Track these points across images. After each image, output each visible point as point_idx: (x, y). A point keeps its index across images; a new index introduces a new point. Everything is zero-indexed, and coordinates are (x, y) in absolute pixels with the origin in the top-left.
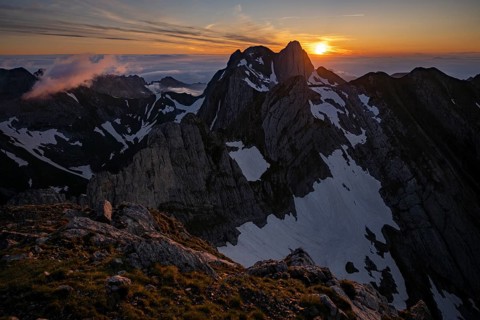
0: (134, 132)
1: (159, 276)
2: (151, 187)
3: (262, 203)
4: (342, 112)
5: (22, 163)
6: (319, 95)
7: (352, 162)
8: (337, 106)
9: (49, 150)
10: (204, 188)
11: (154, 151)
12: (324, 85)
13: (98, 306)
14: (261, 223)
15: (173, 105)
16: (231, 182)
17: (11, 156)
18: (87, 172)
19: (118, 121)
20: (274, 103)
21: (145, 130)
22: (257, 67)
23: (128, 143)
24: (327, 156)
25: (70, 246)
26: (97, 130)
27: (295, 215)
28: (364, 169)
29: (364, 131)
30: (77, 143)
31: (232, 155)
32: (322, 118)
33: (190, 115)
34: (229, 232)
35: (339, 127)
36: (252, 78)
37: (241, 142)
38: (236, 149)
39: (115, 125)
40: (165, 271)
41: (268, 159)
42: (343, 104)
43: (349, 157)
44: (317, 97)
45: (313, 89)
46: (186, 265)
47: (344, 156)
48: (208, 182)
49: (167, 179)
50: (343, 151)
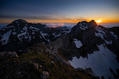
0: (57, 35)
1: (59, 64)
2: (58, 45)
3: (79, 53)
4: (104, 35)
5: (41, 38)
6: (98, 31)
7: (106, 48)
8: (103, 34)
9: (45, 36)
10: (67, 47)
11: (60, 39)
12: (100, 29)
13: (49, 66)
14: (78, 58)
15: (65, 31)
16: (73, 47)
17: (40, 36)
18: (49, 41)
19: (56, 33)
20: (86, 32)
21: (59, 35)
22: (83, 25)
23: (56, 37)
24: (99, 46)
25: (46, 53)
26: (52, 34)
27: (87, 58)
28: (111, 51)
29: (111, 41)
30: (49, 36)
31: (75, 41)
32: (98, 36)
33: (68, 33)
34: (71, 58)
35: (103, 39)
36: (82, 27)
38: (76, 40)
39: (55, 34)
40: (60, 63)
41: (82, 44)
42: (105, 33)
43: (105, 47)
44: (97, 32)
45: (97, 30)
46: (64, 63)
47: (104, 46)
48: (68, 46)
49: (61, 44)
50: (104, 45)
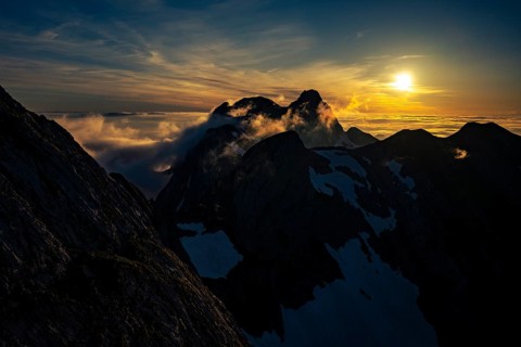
4: (360, 185)
6: (328, 162)
7: (375, 256)
8: (354, 176)
24: (337, 249)
28: (394, 268)
29: (393, 212)
31: (185, 241)
32: (330, 192)
35: (356, 205)
37: (201, 225)
38: (193, 234)
41: (240, 249)
42: (363, 173)
43: (370, 249)
44: (323, 164)
45: (318, 152)
47: (364, 248)
50: (362, 241)
